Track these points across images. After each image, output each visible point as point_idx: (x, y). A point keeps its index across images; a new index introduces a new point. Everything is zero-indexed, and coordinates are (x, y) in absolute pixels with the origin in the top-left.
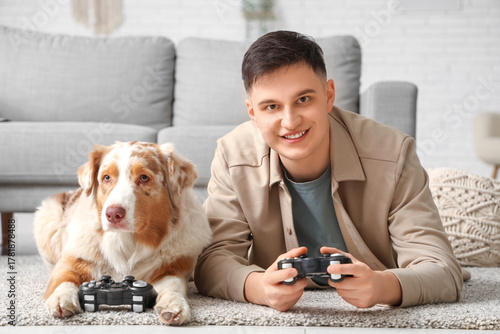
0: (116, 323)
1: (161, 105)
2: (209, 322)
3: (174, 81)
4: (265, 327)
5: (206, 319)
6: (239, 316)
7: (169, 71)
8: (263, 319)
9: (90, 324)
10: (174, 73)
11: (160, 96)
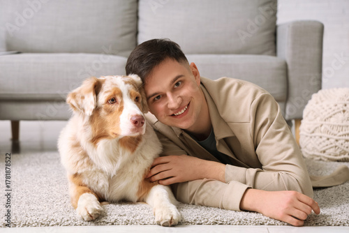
0: (132, 223)
1: (129, 37)
2: (198, 222)
3: (137, 18)
4: (237, 226)
5: (195, 220)
6: (219, 218)
7: (134, 11)
8: (236, 220)
9: (113, 224)
10: (137, 12)
11: (128, 30)
